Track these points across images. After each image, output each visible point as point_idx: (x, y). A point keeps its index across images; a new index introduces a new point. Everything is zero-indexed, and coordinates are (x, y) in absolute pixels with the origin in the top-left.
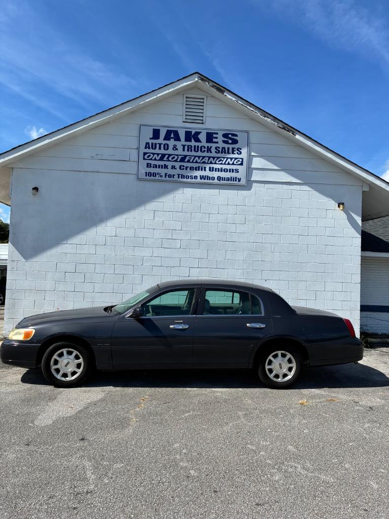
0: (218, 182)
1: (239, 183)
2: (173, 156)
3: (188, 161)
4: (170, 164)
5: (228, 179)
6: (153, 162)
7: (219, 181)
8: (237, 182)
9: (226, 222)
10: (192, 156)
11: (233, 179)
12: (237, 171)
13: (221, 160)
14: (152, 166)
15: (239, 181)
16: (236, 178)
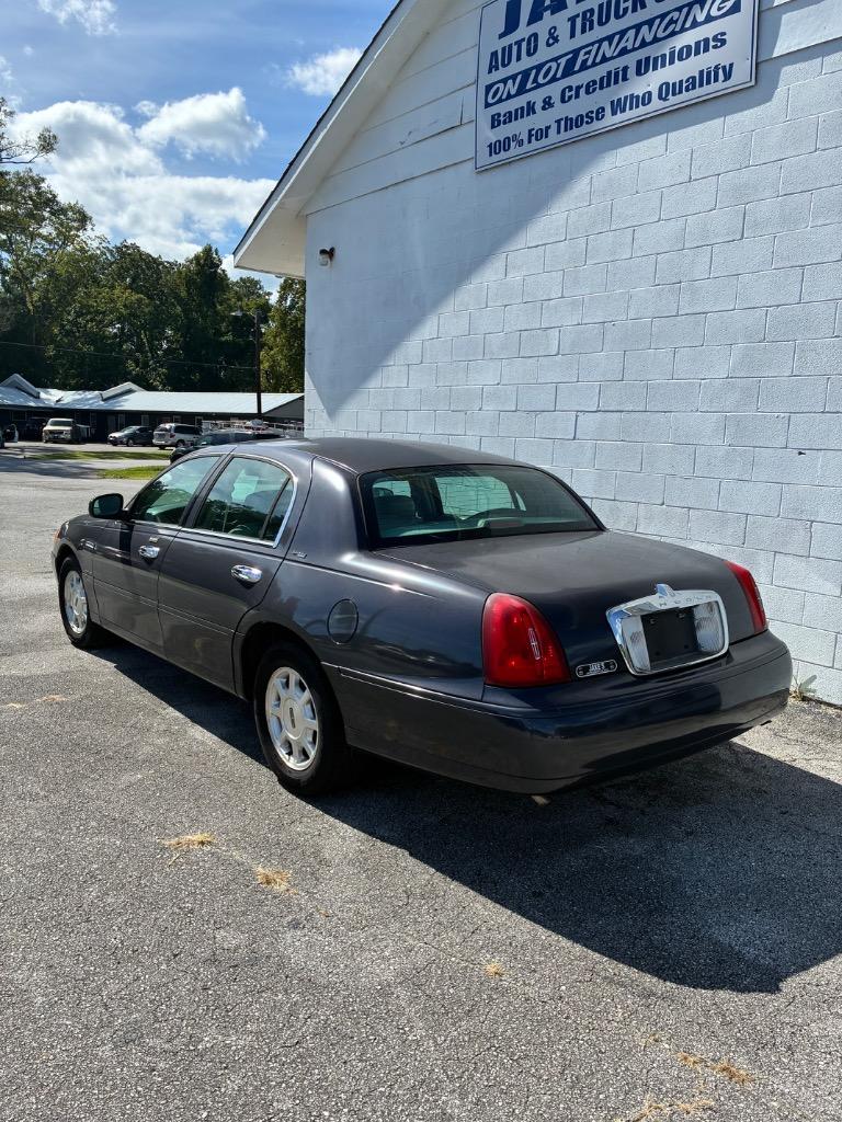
0: (662, 104)
1: (728, 84)
2: (546, 67)
3: (584, 67)
4: (537, 97)
5: (692, 83)
6: (503, 108)
7: (665, 99)
8: (720, 85)
9: (680, 246)
10: (592, 44)
11: (709, 73)
12: (720, 40)
13: (672, 22)
14: (502, 119)
15: (728, 76)
16: (717, 67)
